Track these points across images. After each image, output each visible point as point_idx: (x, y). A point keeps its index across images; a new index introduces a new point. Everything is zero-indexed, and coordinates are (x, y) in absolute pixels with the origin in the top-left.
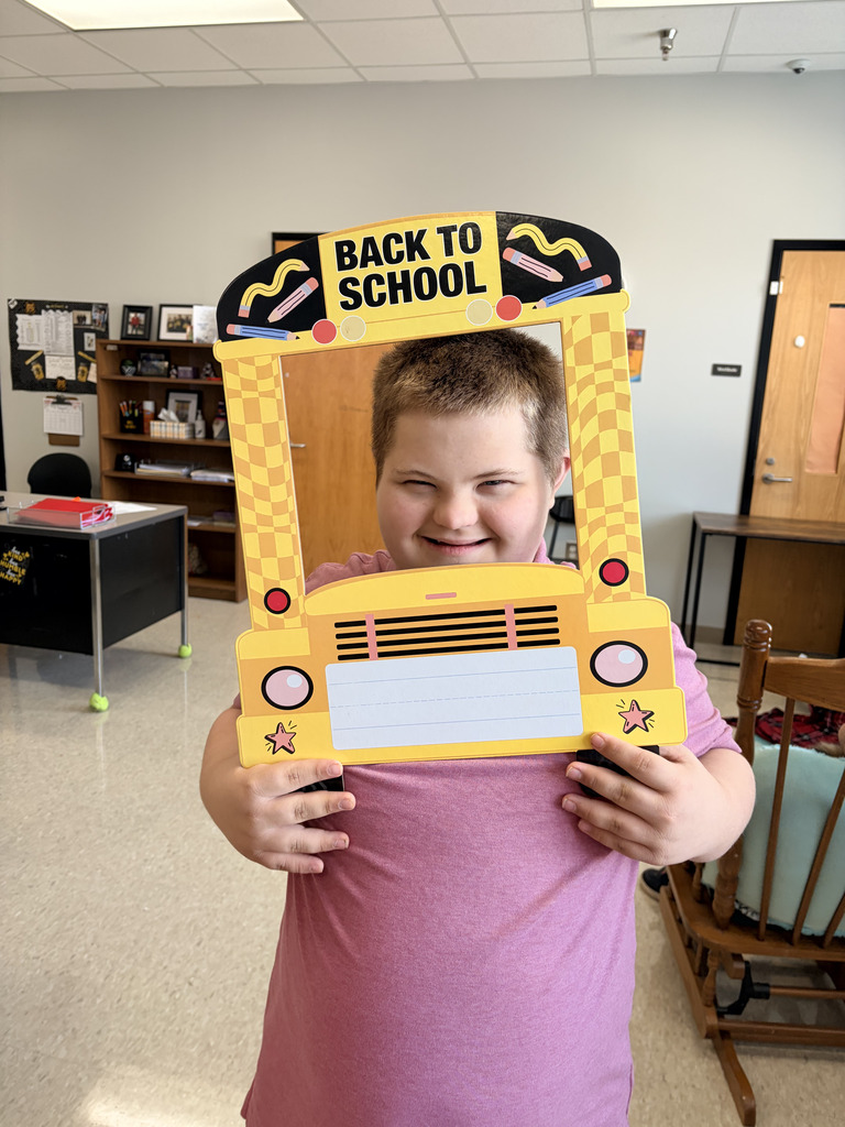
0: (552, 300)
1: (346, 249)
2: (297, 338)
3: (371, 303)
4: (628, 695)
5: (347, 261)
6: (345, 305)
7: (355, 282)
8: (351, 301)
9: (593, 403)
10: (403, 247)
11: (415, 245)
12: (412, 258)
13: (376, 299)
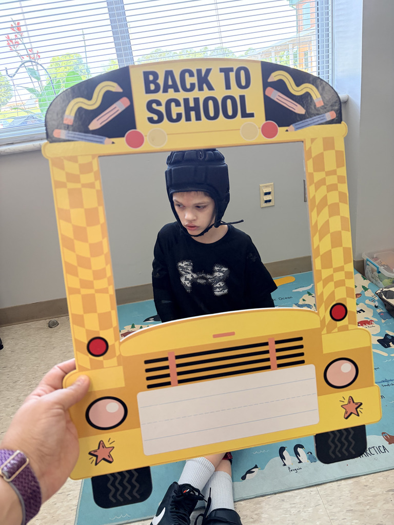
0: (298, 126)
1: (151, 78)
2: (113, 143)
3: (171, 119)
4: (346, 394)
5: (152, 87)
6: (151, 120)
7: (159, 103)
8: (156, 118)
9: (325, 198)
10: (194, 80)
11: (203, 80)
12: (201, 89)
13: (174, 117)
